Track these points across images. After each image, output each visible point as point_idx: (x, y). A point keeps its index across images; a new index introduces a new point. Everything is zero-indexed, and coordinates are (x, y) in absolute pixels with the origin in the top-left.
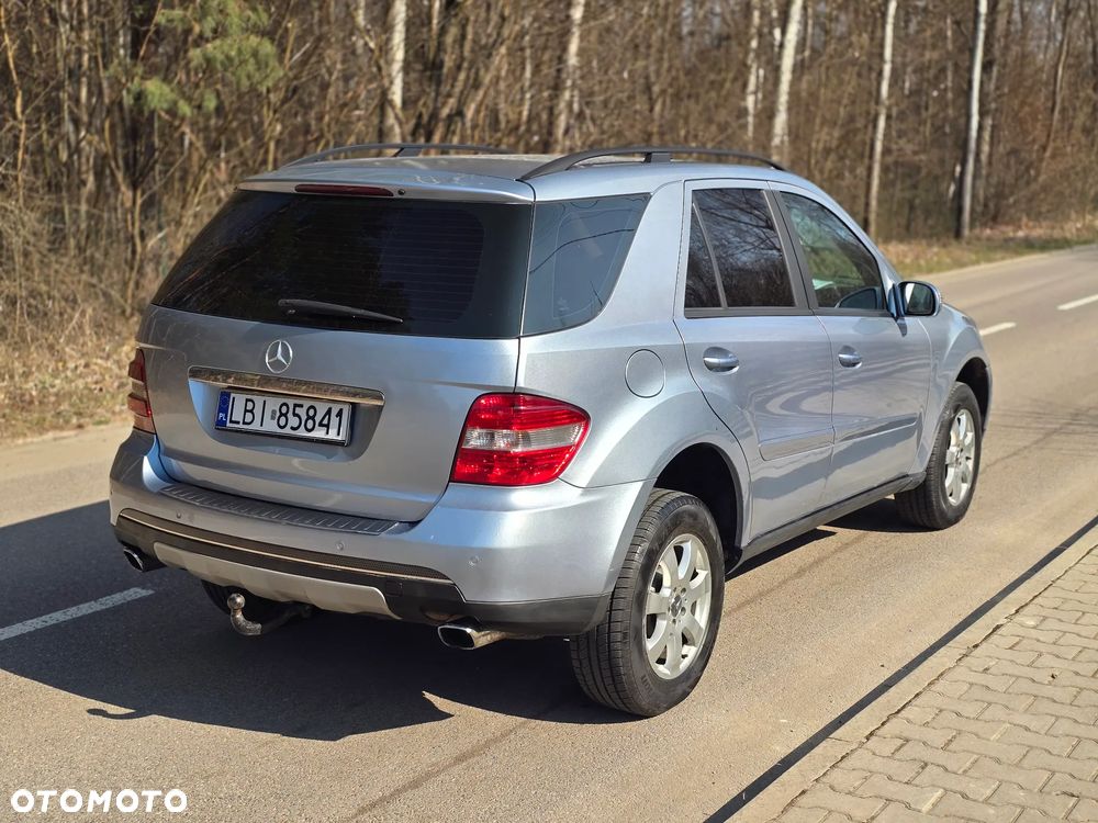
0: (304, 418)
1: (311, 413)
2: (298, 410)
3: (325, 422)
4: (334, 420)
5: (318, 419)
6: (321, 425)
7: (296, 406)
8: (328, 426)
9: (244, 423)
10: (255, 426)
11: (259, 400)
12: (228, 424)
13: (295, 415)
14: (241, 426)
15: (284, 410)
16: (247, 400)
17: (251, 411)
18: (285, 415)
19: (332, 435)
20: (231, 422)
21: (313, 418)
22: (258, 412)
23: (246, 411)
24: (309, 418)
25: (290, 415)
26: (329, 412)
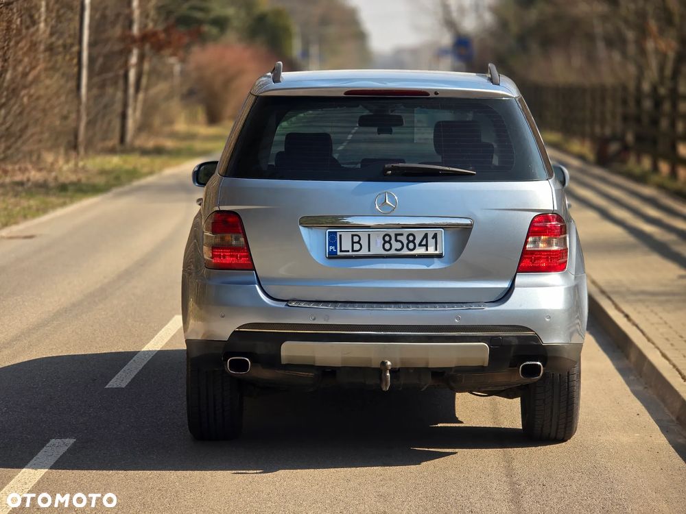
0: (405, 242)
1: (411, 238)
2: (399, 238)
3: (424, 243)
4: (431, 241)
5: (417, 242)
6: (420, 245)
7: (396, 235)
8: (426, 246)
9: (353, 251)
10: (364, 252)
11: (364, 235)
12: (339, 253)
13: (397, 241)
14: (351, 253)
15: (387, 238)
16: (353, 236)
17: (358, 242)
18: (389, 242)
19: (431, 250)
20: (341, 251)
21: (413, 241)
22: (364, 242)
23: (353, 243)
24: (409, 242)
25: (393, 241)
26: (426, 236)
